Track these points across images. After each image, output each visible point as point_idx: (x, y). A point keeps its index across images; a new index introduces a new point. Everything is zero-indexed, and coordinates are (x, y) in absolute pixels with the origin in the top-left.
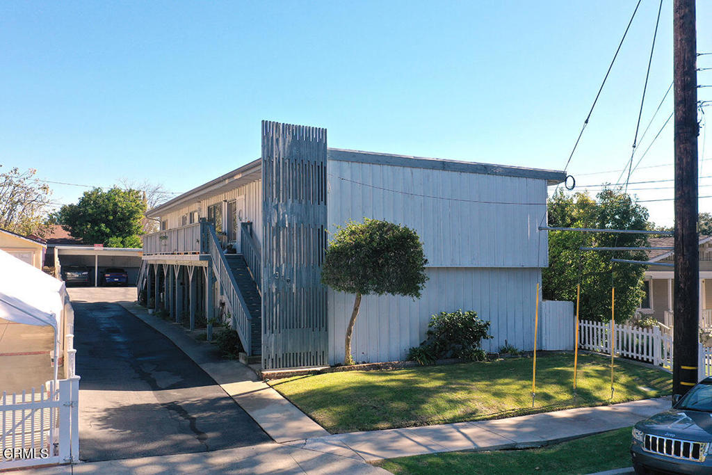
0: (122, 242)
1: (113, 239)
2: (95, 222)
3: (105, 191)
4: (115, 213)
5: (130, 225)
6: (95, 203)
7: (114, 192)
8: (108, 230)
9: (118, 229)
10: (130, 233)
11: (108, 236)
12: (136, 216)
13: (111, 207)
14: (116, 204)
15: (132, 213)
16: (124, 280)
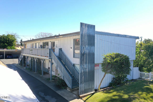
0: (11, 48)
1: (8, 47)
2: (4, 43)
3: (6, 35)
4: (9, 41)
5: (13, 44)
6: (3, 38)
7: (8, 35)
8: (7, 45)
9: (9, 44)
10: (12, 45)
11: (7, 46)
12: (14, 41)
13: (8, 39)
14: (9, 39)
15: (13, 41)
16: (12, 57)
